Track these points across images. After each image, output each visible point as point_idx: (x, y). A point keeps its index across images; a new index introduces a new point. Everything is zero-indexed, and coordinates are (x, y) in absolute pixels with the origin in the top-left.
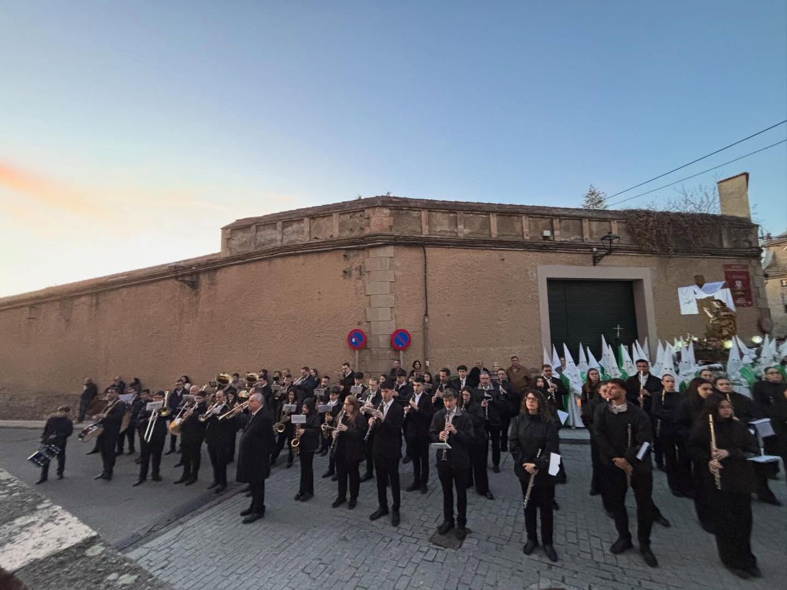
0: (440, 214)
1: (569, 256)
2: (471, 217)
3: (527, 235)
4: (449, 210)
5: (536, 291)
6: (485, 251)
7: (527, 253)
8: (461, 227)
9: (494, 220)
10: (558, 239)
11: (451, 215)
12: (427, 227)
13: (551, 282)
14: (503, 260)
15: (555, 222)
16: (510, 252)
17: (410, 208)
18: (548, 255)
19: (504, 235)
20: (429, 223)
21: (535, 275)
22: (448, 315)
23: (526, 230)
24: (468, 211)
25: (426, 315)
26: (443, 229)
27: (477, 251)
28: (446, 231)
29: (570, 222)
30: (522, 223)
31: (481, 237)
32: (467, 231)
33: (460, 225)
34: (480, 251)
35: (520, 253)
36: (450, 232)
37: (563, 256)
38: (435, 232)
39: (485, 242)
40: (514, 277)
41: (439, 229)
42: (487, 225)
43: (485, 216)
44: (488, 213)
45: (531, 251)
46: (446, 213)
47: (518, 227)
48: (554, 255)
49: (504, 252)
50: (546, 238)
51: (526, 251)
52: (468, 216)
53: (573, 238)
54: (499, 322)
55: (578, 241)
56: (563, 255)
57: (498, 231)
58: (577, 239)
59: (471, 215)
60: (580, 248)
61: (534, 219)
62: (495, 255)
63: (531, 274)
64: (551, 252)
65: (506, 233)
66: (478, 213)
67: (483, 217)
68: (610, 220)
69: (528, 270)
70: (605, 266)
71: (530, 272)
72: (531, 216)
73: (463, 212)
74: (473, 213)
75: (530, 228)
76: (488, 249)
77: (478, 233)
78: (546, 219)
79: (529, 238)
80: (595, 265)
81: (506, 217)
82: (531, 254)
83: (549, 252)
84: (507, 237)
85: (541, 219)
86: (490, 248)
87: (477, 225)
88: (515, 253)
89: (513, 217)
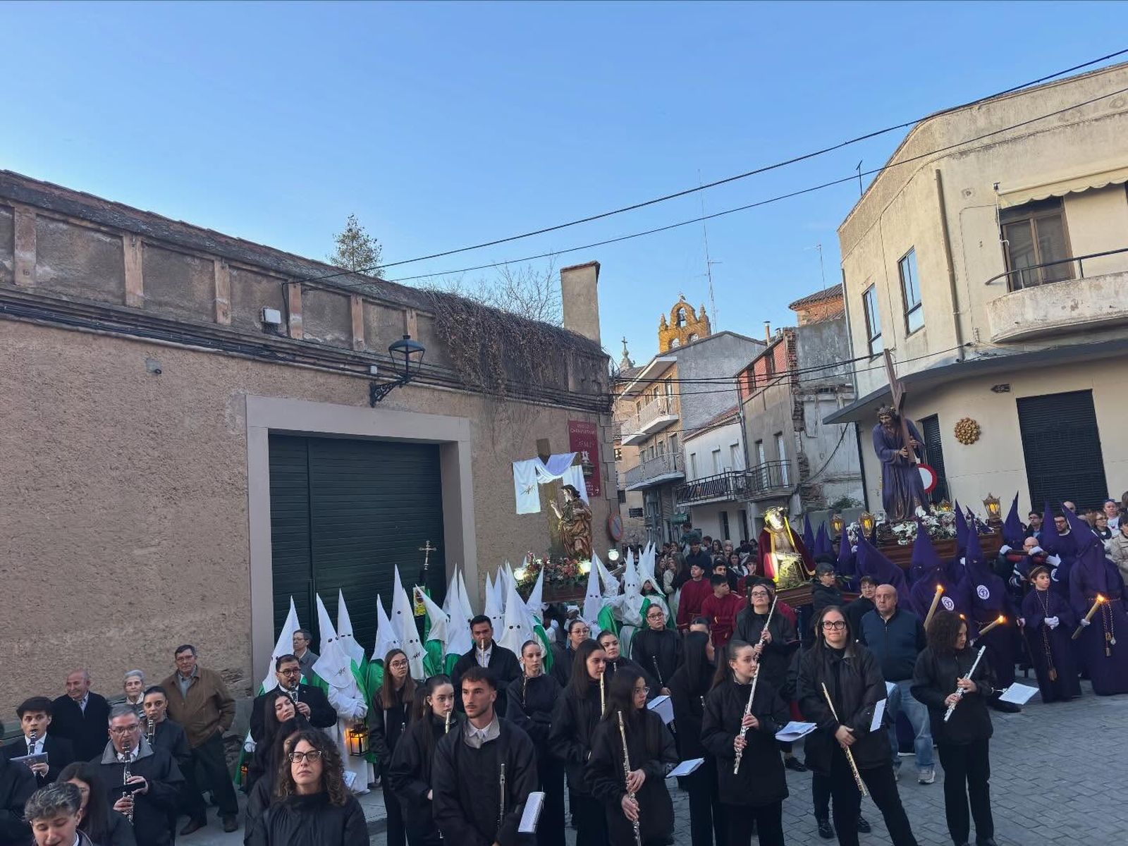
1: (321, 379)
2: (63, 232)
3: (225, 314)
5: (241, 463)
6: (102, 341)
7: (221, 359)
8: (26, 255)
9: (133, 257)
10: (297, 335)
13: (278, 439)
14: (158, 372)
15: (291, 290)
16: (178, 354)
18: (273, 371)
19: (160, 304)
21: (240, 421)
23: (222, 300)
24: (54, 211)
27: (79, 337)
29: (325, 297)
30: (212, 278)
31: (94, 297)
32: (46, 271)
33: (25, 248)
34: (90, 338)
35: (205, 359)
37: (307, 378)
39: (105, 314)
40: (187, 421)
42: (113, 266)
43: (107, 239)
44: (115, 232)
45: (233, 357)
47: (201, 288)
48: (288, 373)
49: (160, 350)
50: (269, 327)
51: (220, 354)
53: (329, 337)
54: (137, 552)
55: (341, 345)
56: (307, 375)
57: (146, 287)
58: (338, 339)
59: (65, 227)
60: (345, 364)
61: (243, 273)
62: (135, 356)
63: (231, 416)
64: (281, 365)
65: (166, 299)
66: (90, 225)
67: (99, 240)
68: (405, 308)
69: (224, 405)
70: (393, 409)
71: (228, 411)
72: (234, 264)
73: (37, 211)
74: (72, 220)
75: (232, 296)
76: (117, 337)
77: (84, 286)
78: (271, 279)
79: (228, 322)
80: (373, 405)
81: (168, 253)
82: (232, 363)
83: (276, 364)
84: (172, 309)
85: (259, 278)
86: (121, 334)
87: (81, 259)
88: (191, 357)
89: (189, 259)
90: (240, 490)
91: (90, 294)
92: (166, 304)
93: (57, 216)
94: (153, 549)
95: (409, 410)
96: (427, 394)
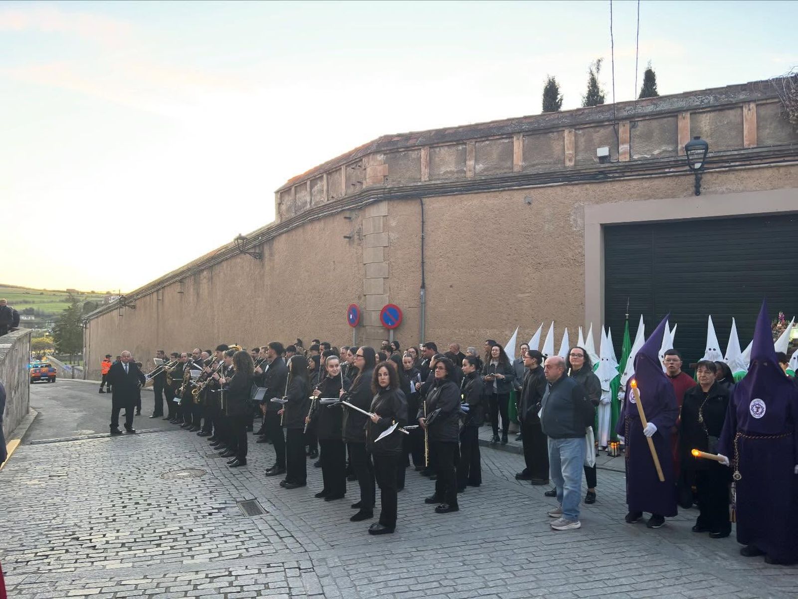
0: (446, 148)
1: (646, 184)
2: (487, 146)
3: (570, 160)
4: (455, 141)
5: (581, 247)
6: (504, 193)
7: (568, 187)
8: (471, 163)
9: (518, 145)
10: (624, 158)
11: (460, 148)
12: (427, 171)
13: (609, 231)
14: (529, 203)
15: (621, 130)
16: (541, 190)
17: (408, 148)
18: (607, 187)
19: (533, 166)
20: (430, 163)
21: (579, 221)
22: (451, 286)
23: (569, 152)
24: (482, 137)
25: (423, 286)
26: (449, 170)
27: (493, 194)
28: (451, 172)
29: (655, 124)
30: (564, 141)
31: (500, 173)
32: (480, 167)
33: (470, 160)
34: (497, 193)
35: (558, 189)
36: (457, 172)
37: (634, 185)
38: (439, 175)
39: (504, 179)
40: (547, 226)
41: (443, 170)
42: (509, 153)
43: (506, 141)
44: (510, 136)
45: (577, 184)
46: (454, 145)
47: (557, 148)
48: (617, 186)
49: (532, 191)
50: (603, 159)
51: (567, 185)
52: (483, 144)
53: (656, 152)
54: (520, 295)
55: (668, 155)
56: (633, 183)
57: (525, 159)
58: (665, 151)
59: (487, 142)
60: (670, 168)
61: (586, 130)
62: (518, 197)
63: (574, 220)
64: (610, 181)
65: (536, 162)
66: (498, 137)
67: (503, 143)
68: (741, 105)
69: (569, 214)
70: (723, 193)
71: (573, 217)
72: (578, 127)
73: (475, 140)
74: (490, 138)
75: (576, 148)
76: (508, 190)
77: (496, 168)
78: (607, 126)
79: (572, 164)
80: (697, 193)
81: (538, 136)
82: (576, 188)
83: (608, 182)
84: (539, 166)
85: (598, 129)
86: (510, 188)
87: (495, 156)
88: (549, 191)
89: (551, 134)
90: (579, 262)
91: (498, 172)
92: (537, 164)
93: (483, 139)
94: (527, 295)
95: (743, 191)
96: (768, 173)
